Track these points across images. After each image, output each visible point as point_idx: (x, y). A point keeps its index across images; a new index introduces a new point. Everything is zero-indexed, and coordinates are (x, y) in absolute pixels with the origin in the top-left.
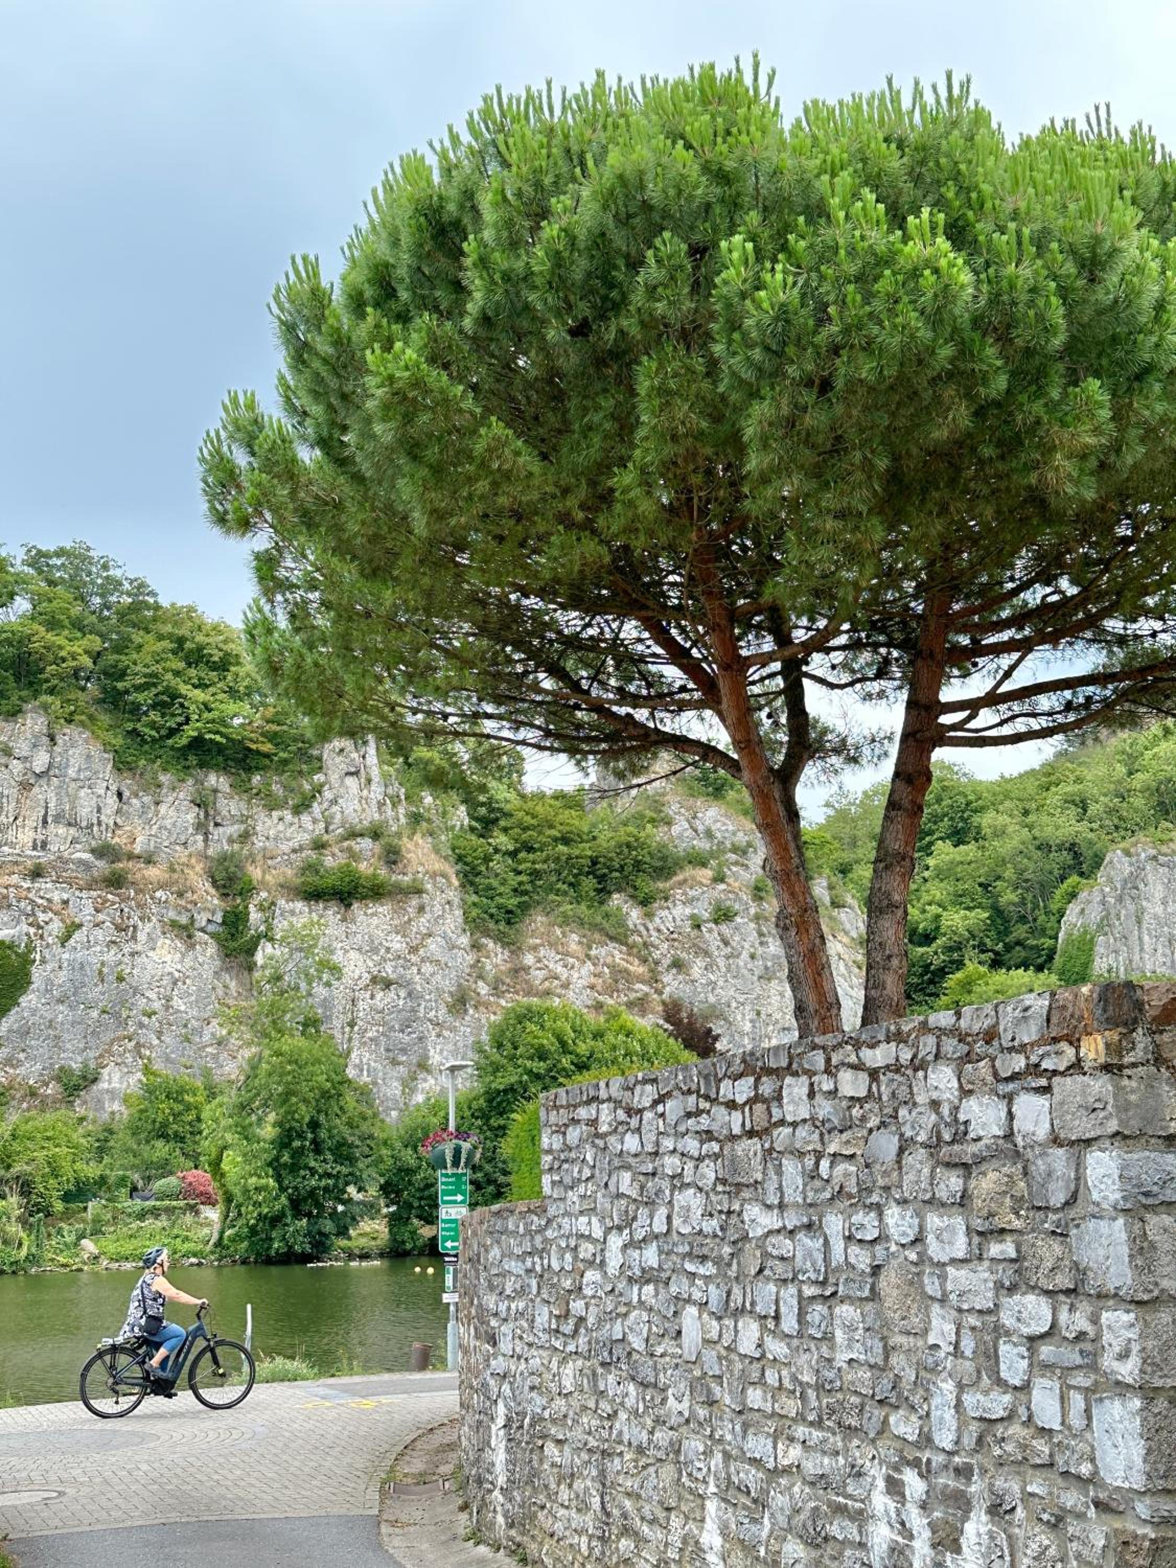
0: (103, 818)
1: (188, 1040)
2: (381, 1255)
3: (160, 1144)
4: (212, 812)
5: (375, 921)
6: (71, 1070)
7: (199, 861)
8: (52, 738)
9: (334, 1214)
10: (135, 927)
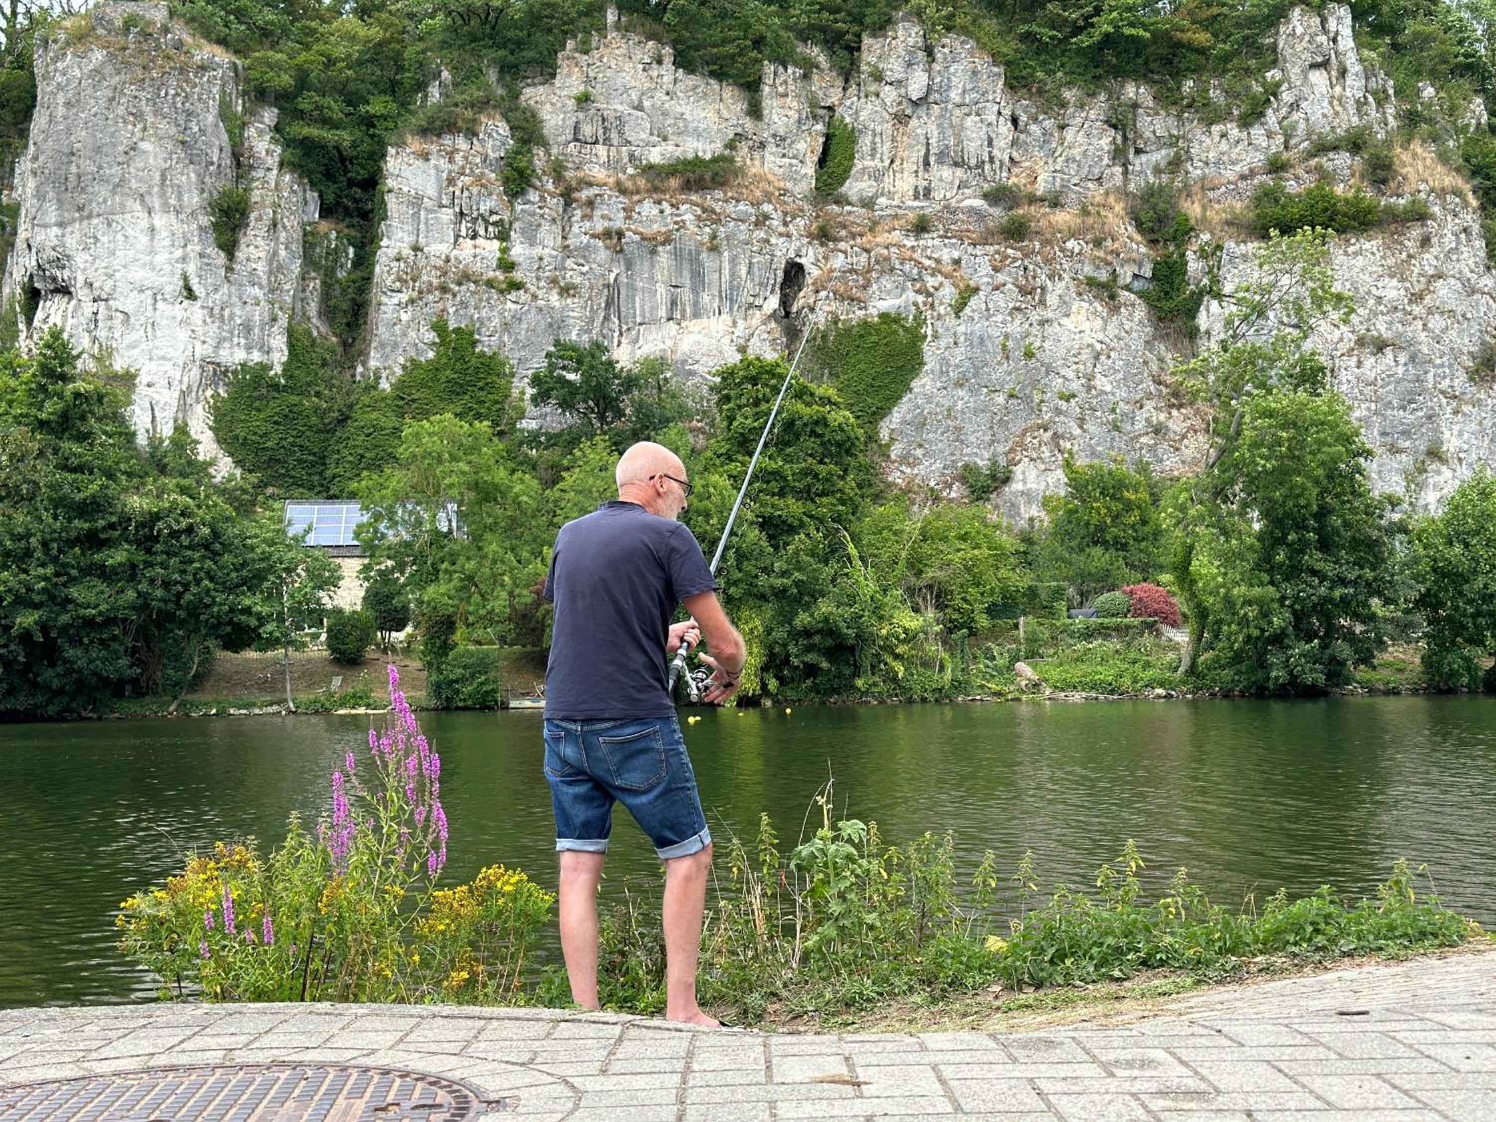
0: (996, 152)
1: (1117, 428)
2: (1415, 692)
3: (1097, 551)
4: (1131, 136)
5: (1360, 261)
6: (978, 468)
7: (1118, 200)
8: (929, 52)
9: (1350, 637)
10: (1043, 289)
